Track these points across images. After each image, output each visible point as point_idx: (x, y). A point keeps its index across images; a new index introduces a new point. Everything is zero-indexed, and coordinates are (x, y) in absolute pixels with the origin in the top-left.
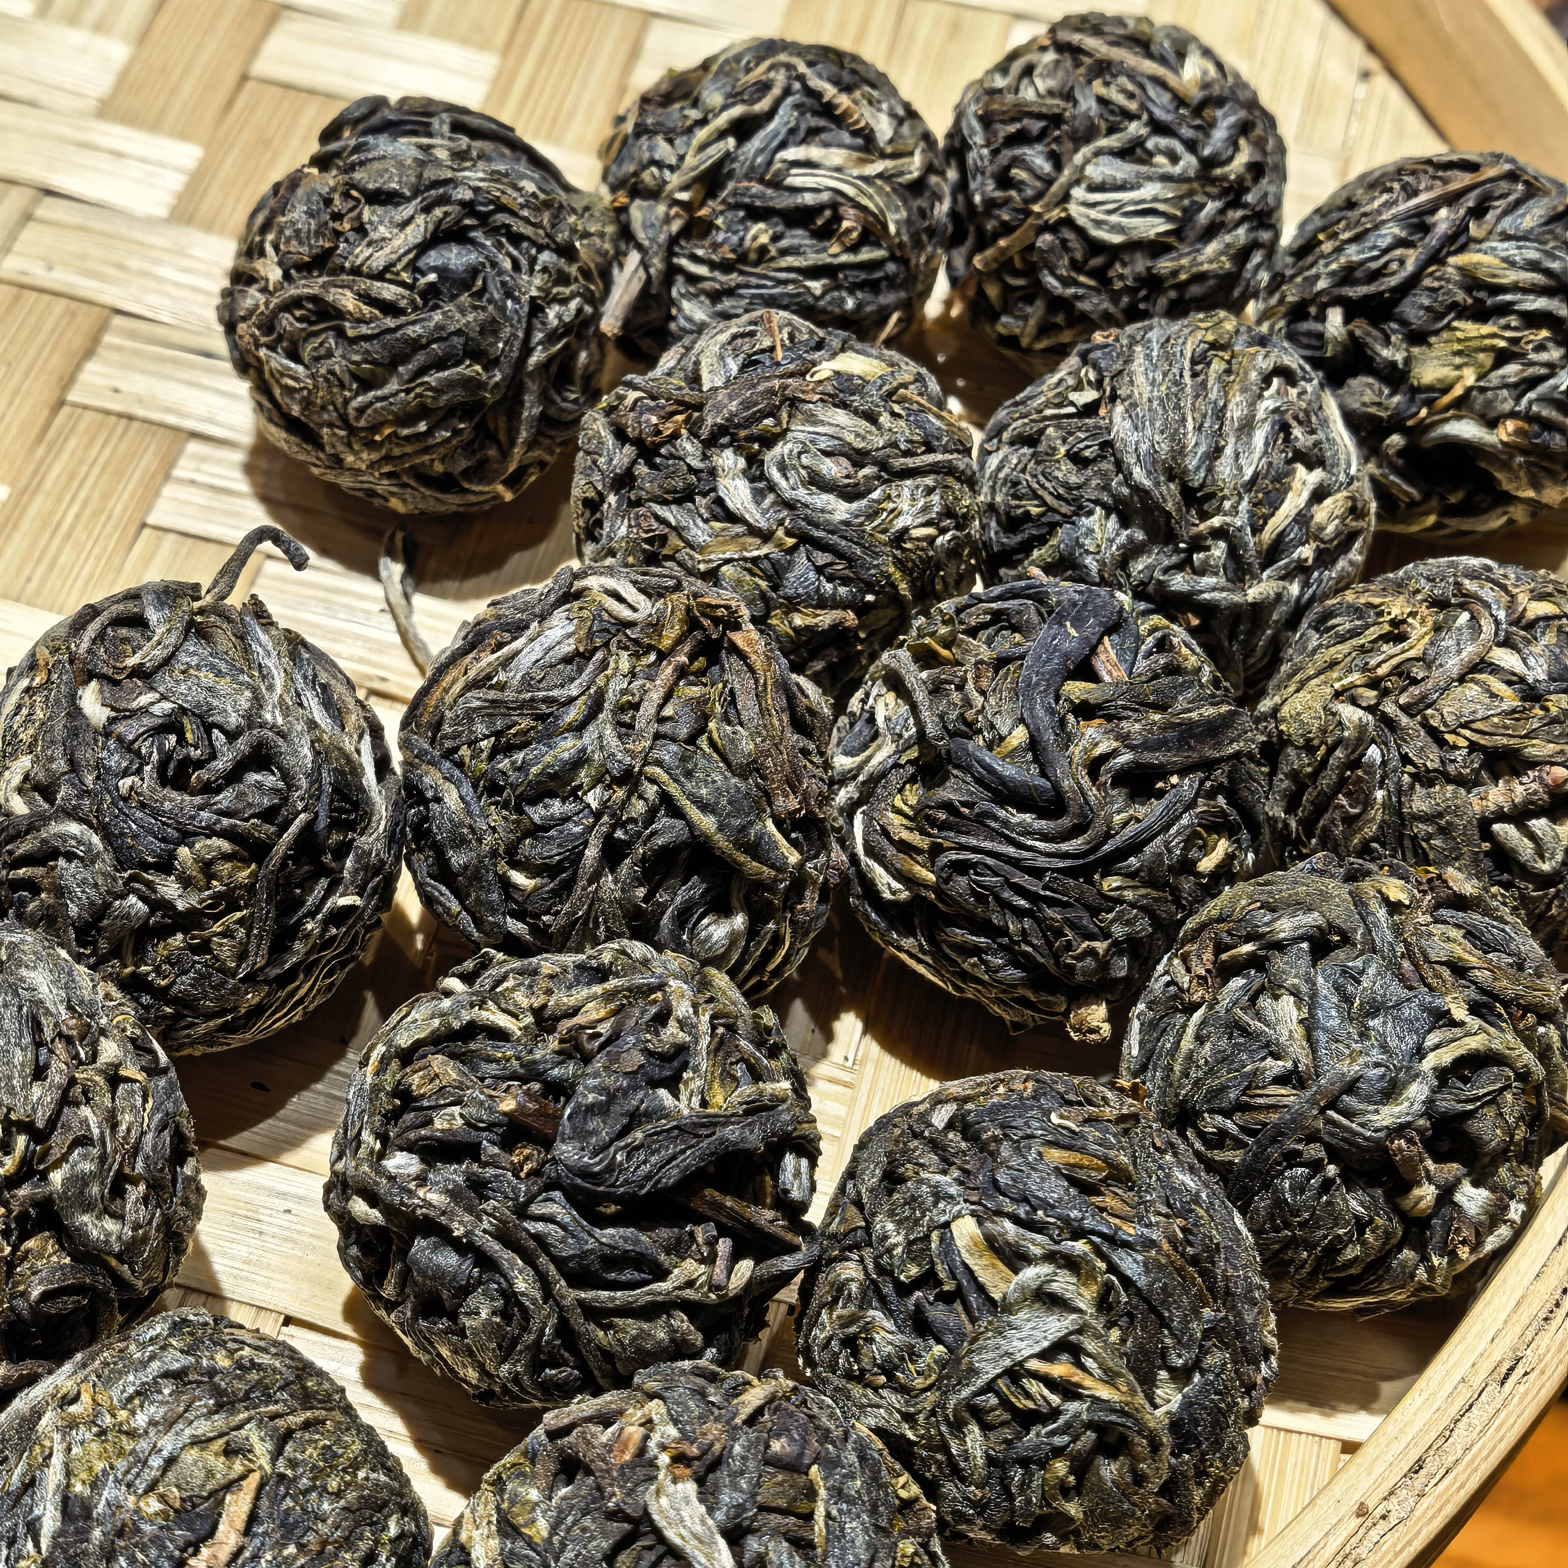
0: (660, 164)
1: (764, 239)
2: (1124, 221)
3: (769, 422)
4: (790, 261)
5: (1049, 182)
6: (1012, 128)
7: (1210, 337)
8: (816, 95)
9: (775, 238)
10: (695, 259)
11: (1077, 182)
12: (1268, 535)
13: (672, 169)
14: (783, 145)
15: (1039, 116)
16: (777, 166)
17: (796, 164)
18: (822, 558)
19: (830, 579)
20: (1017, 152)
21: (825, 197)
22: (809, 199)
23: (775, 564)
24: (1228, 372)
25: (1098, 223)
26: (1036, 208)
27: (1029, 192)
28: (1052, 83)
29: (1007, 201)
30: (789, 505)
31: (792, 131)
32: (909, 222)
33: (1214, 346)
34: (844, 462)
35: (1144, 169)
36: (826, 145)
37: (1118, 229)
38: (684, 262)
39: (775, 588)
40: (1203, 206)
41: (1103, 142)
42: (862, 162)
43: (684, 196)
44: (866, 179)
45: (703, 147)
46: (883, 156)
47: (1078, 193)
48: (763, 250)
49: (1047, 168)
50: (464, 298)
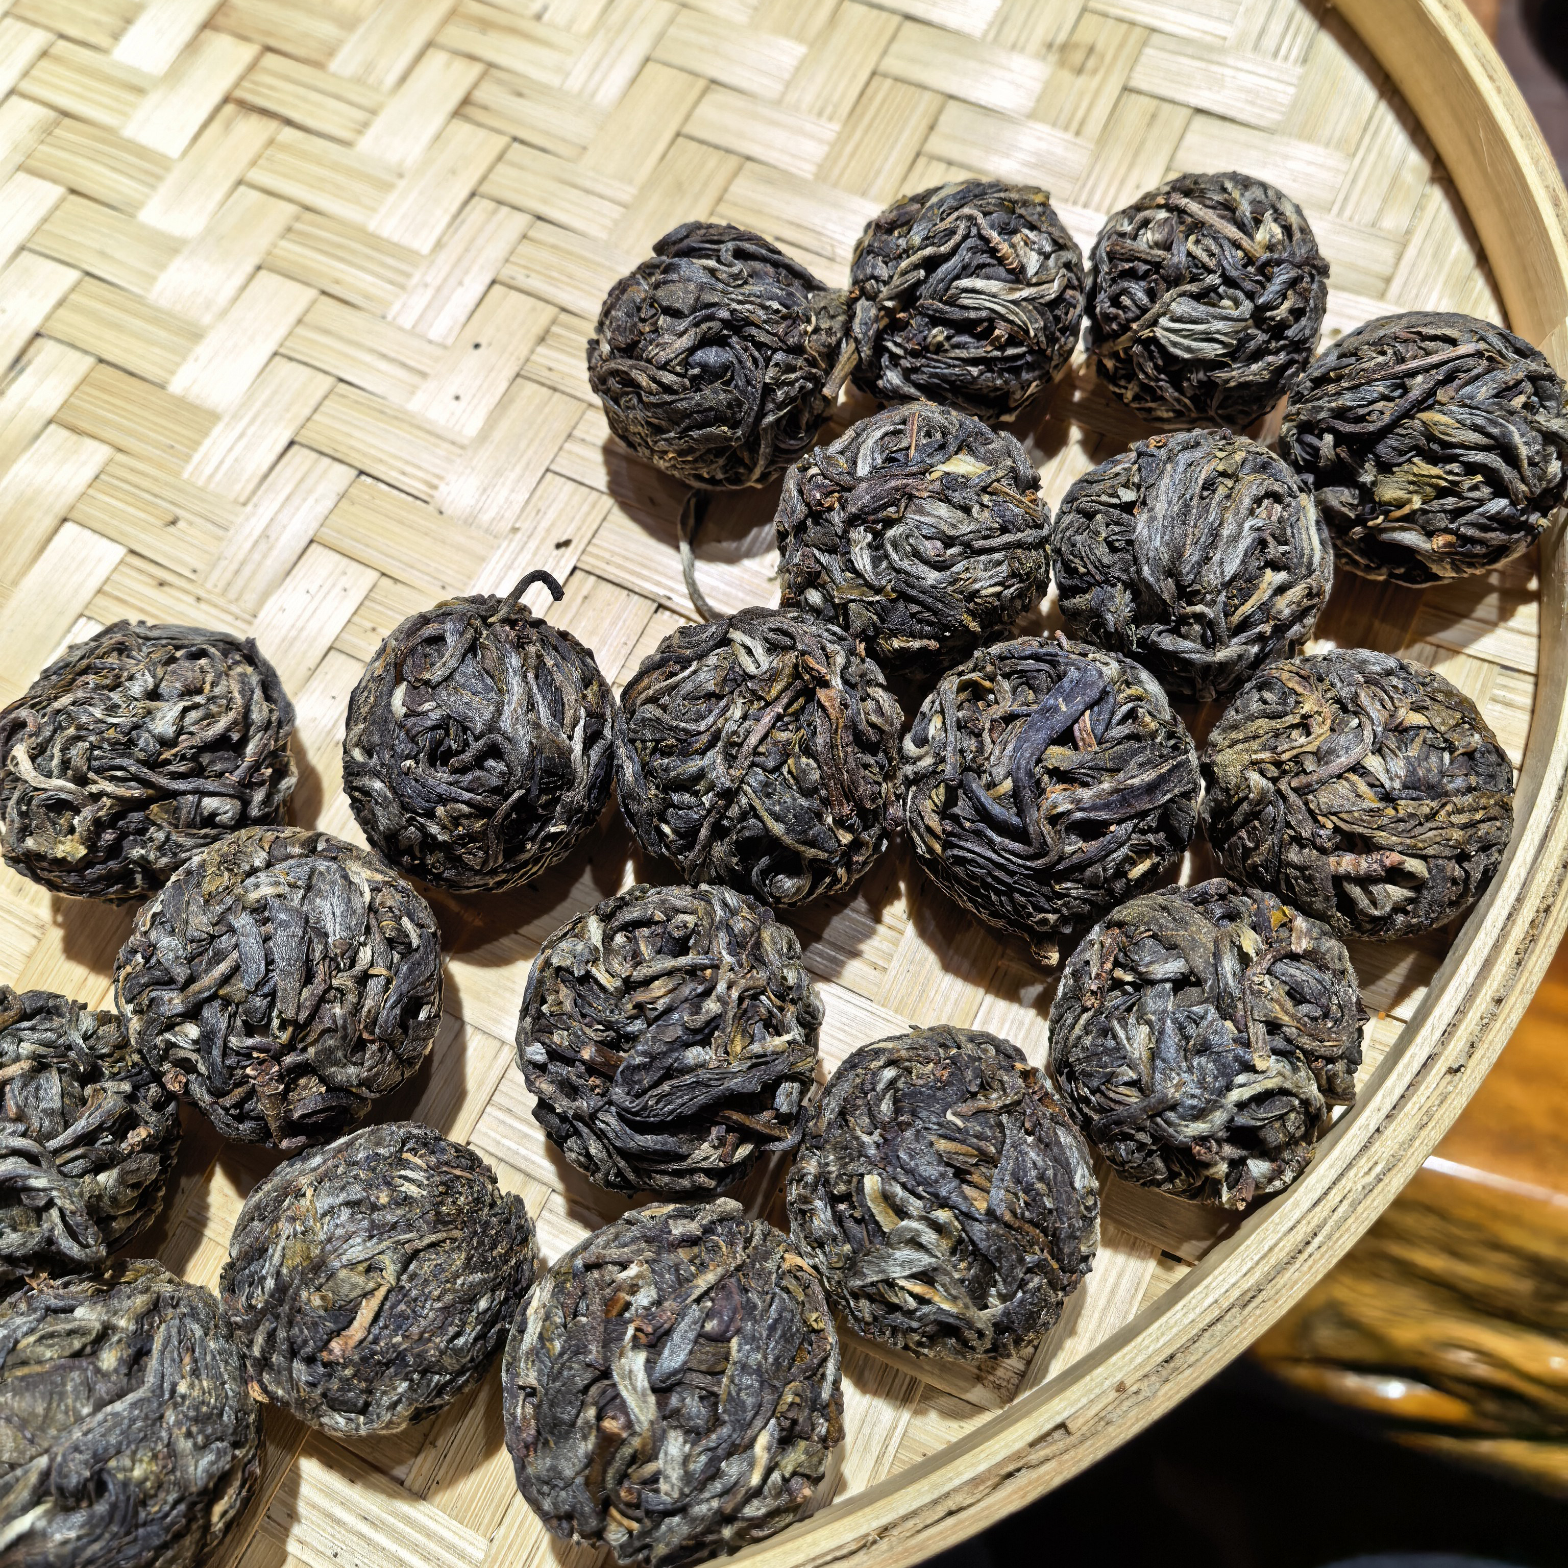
0: (877, 279)
1: (940, 338)
2: (1194, 345)
3: (892, 509)
4: (958, 353)
5: (1144, 310)
6: (1127, 266)
7: (1220, 468)
8: (986, 240)
9: (948, 338)
10: (897, 344)
11: (1164, 314)
12: (1236, 619)
13: (885, 283)
14: (958, 277)
15: (1146, 262)
16: (952, 291)
17: (966, 290)
18: (915, 608)
19: (920, 621)
20: (1126, 284)
21: (984, 314)
22: (973, 315)
23: (883, 608)
24: (1228, 497)
25: (1175, 344)
26: (1134, 326)
27: (1130, 315)
28: (1158, 237)
29: (1116, 317)
30: (898, 571)
31: (964, 268)
32: (1045, 328)
33: (1224, 474)
34: (938, 544)
35: (1212, 310)
36: (988, 278)
37: (1188, 349)
38: (889, 345)
39: (883, 621)
40: (1253, 337)
41: (1188, 287)
42: (1012, 290)
43: (889, 304)
44: (1013, 302)
45: (904, 273)
46: (1029, 285)
47: (1164, 321)
48: (940, 345)
49: (1145, 300)
50: (717, 384)
